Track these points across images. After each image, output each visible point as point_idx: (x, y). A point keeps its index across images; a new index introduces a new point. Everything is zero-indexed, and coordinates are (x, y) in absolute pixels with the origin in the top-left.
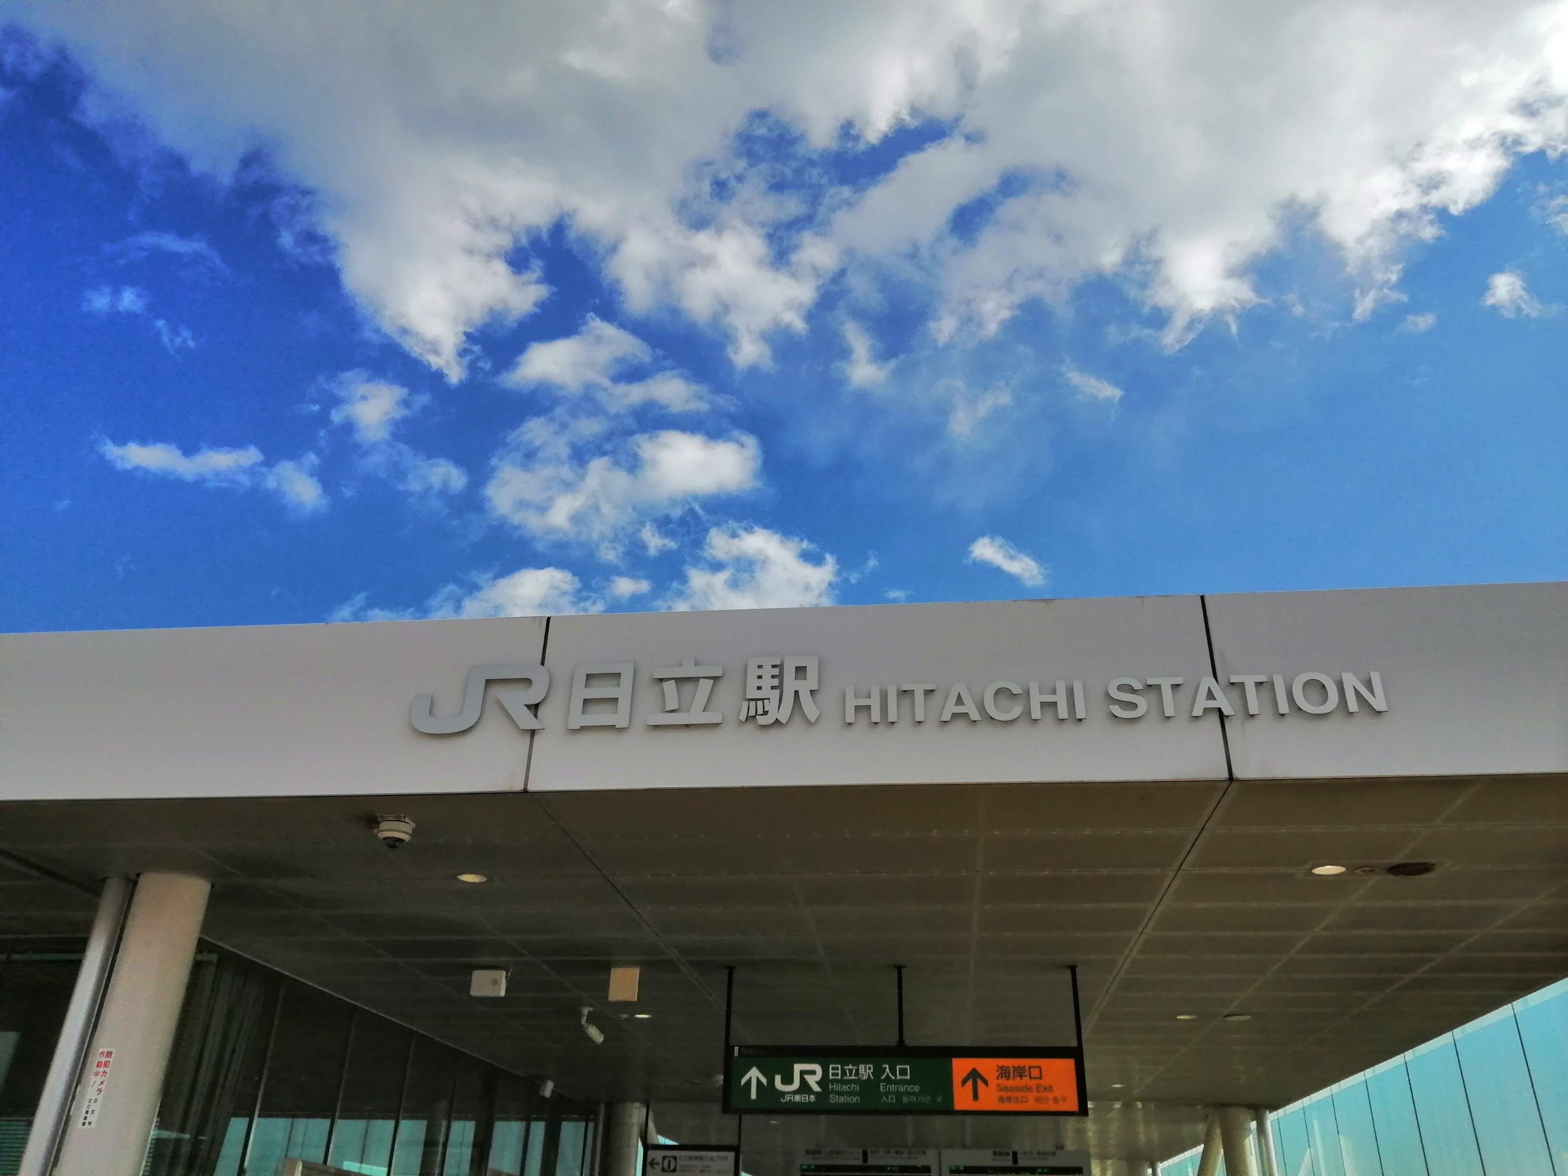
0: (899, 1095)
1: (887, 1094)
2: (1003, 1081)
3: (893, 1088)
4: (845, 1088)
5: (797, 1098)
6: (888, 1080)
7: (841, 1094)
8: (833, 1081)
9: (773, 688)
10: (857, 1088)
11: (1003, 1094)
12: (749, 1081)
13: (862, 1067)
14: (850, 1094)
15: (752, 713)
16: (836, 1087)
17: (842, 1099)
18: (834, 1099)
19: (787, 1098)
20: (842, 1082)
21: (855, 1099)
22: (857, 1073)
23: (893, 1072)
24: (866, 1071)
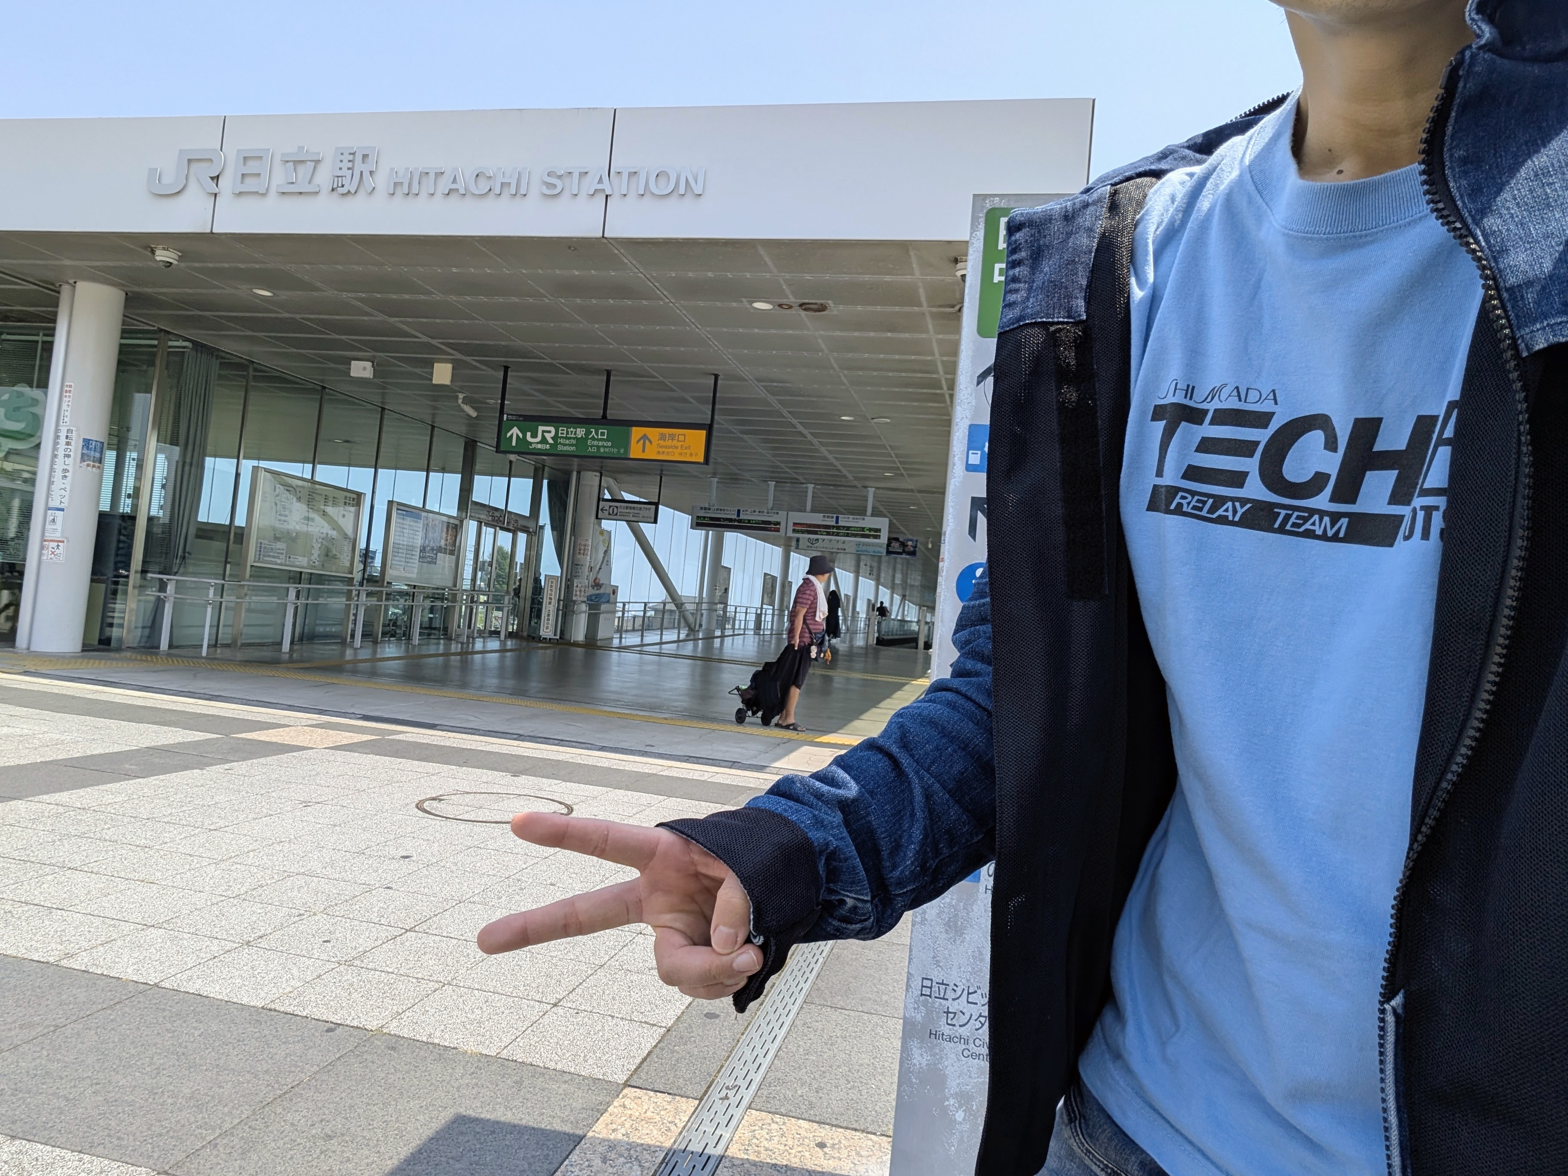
0: (598, 447)
1: (591, 446)
2: (662, 442)
3: (596, 443)
4: (567, 442)
5: (539, 446)
6: (593, 439)
7: (565, 445)
8: (561, 438)
9: (349, 169)
10: (574, 442)
11: (660, 450)
12: (512, 435)
13: (578, 430)
14: (572, 445)
15: (335, 186)
16: (562, 441)
17: (565, 448)
18: (560, 448)
19: (533, 446)
20: (566, 438)
21: (573, 448)
22: (575, 434)
23: (597, 434)
24: (580, 432)
